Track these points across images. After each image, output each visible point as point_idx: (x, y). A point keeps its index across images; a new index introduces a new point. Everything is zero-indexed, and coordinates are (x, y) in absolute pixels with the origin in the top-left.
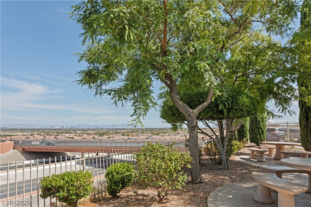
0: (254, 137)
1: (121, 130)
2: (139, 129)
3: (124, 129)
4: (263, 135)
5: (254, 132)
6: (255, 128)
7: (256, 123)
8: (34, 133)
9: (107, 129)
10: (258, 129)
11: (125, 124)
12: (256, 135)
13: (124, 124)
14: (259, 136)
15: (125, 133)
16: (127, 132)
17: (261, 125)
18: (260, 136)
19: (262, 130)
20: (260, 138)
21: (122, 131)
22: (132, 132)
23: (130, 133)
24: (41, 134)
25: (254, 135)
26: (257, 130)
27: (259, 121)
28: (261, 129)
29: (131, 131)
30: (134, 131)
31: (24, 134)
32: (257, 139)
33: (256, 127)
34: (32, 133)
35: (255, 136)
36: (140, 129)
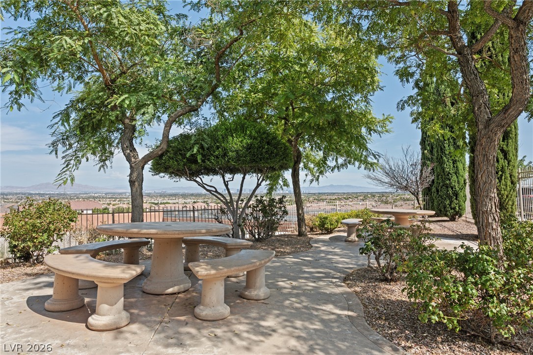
0: (440, 204)
1: (328, 195)
2: (360, 193)
3: (334, 193)
4: (456, 199)
5: (440, 193)
6: (442, 187)
7: (444, 177)
8: (198, 200)
9: (306, 193)
10: (447, 187)
11: (336, 186)
12: (442, 199)
13: (334, 185)
14: (448, 202)
15: (334, 200)
16: (338, 198)
17: (451, 181)
18: (451, 202)
19: (454, 189)
20: (450, 206)
21: (329, 197)
22: (346, 199)
23: (343, 200)
24: (207, 201)
25: (440, 200)
26: (444, 189)
27: (449, 173)
28: (452, 188)
29: (345, 196)
30: (350, 198)
31: (186, 201)
32: (445, 207)
33: (443, 185)
34: (195, 201)
35: (441, 202)
36: (362, 193)
